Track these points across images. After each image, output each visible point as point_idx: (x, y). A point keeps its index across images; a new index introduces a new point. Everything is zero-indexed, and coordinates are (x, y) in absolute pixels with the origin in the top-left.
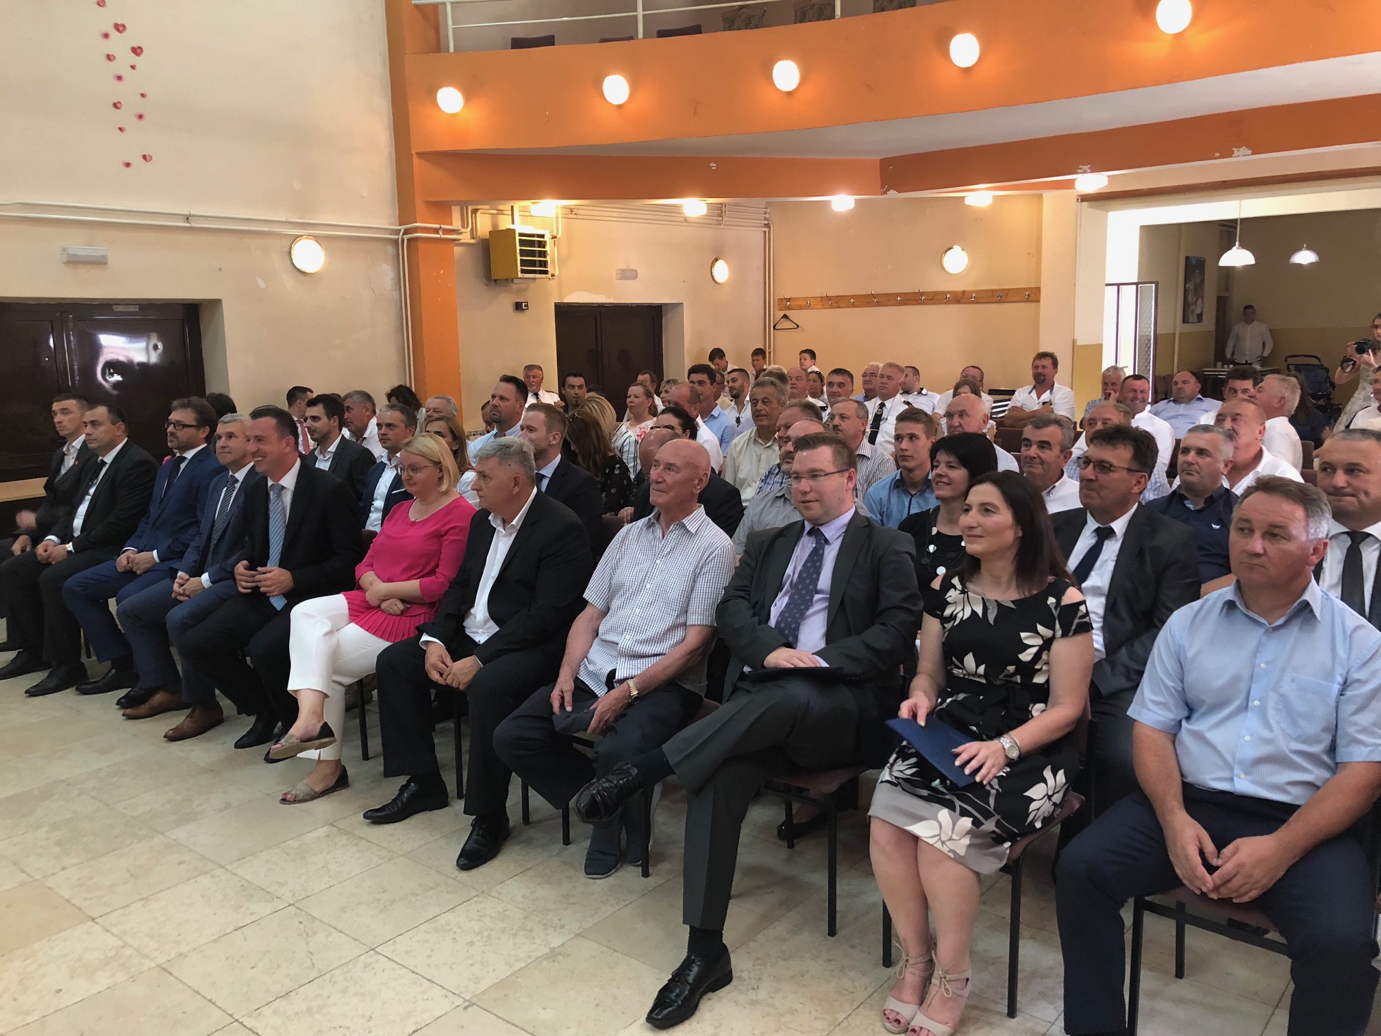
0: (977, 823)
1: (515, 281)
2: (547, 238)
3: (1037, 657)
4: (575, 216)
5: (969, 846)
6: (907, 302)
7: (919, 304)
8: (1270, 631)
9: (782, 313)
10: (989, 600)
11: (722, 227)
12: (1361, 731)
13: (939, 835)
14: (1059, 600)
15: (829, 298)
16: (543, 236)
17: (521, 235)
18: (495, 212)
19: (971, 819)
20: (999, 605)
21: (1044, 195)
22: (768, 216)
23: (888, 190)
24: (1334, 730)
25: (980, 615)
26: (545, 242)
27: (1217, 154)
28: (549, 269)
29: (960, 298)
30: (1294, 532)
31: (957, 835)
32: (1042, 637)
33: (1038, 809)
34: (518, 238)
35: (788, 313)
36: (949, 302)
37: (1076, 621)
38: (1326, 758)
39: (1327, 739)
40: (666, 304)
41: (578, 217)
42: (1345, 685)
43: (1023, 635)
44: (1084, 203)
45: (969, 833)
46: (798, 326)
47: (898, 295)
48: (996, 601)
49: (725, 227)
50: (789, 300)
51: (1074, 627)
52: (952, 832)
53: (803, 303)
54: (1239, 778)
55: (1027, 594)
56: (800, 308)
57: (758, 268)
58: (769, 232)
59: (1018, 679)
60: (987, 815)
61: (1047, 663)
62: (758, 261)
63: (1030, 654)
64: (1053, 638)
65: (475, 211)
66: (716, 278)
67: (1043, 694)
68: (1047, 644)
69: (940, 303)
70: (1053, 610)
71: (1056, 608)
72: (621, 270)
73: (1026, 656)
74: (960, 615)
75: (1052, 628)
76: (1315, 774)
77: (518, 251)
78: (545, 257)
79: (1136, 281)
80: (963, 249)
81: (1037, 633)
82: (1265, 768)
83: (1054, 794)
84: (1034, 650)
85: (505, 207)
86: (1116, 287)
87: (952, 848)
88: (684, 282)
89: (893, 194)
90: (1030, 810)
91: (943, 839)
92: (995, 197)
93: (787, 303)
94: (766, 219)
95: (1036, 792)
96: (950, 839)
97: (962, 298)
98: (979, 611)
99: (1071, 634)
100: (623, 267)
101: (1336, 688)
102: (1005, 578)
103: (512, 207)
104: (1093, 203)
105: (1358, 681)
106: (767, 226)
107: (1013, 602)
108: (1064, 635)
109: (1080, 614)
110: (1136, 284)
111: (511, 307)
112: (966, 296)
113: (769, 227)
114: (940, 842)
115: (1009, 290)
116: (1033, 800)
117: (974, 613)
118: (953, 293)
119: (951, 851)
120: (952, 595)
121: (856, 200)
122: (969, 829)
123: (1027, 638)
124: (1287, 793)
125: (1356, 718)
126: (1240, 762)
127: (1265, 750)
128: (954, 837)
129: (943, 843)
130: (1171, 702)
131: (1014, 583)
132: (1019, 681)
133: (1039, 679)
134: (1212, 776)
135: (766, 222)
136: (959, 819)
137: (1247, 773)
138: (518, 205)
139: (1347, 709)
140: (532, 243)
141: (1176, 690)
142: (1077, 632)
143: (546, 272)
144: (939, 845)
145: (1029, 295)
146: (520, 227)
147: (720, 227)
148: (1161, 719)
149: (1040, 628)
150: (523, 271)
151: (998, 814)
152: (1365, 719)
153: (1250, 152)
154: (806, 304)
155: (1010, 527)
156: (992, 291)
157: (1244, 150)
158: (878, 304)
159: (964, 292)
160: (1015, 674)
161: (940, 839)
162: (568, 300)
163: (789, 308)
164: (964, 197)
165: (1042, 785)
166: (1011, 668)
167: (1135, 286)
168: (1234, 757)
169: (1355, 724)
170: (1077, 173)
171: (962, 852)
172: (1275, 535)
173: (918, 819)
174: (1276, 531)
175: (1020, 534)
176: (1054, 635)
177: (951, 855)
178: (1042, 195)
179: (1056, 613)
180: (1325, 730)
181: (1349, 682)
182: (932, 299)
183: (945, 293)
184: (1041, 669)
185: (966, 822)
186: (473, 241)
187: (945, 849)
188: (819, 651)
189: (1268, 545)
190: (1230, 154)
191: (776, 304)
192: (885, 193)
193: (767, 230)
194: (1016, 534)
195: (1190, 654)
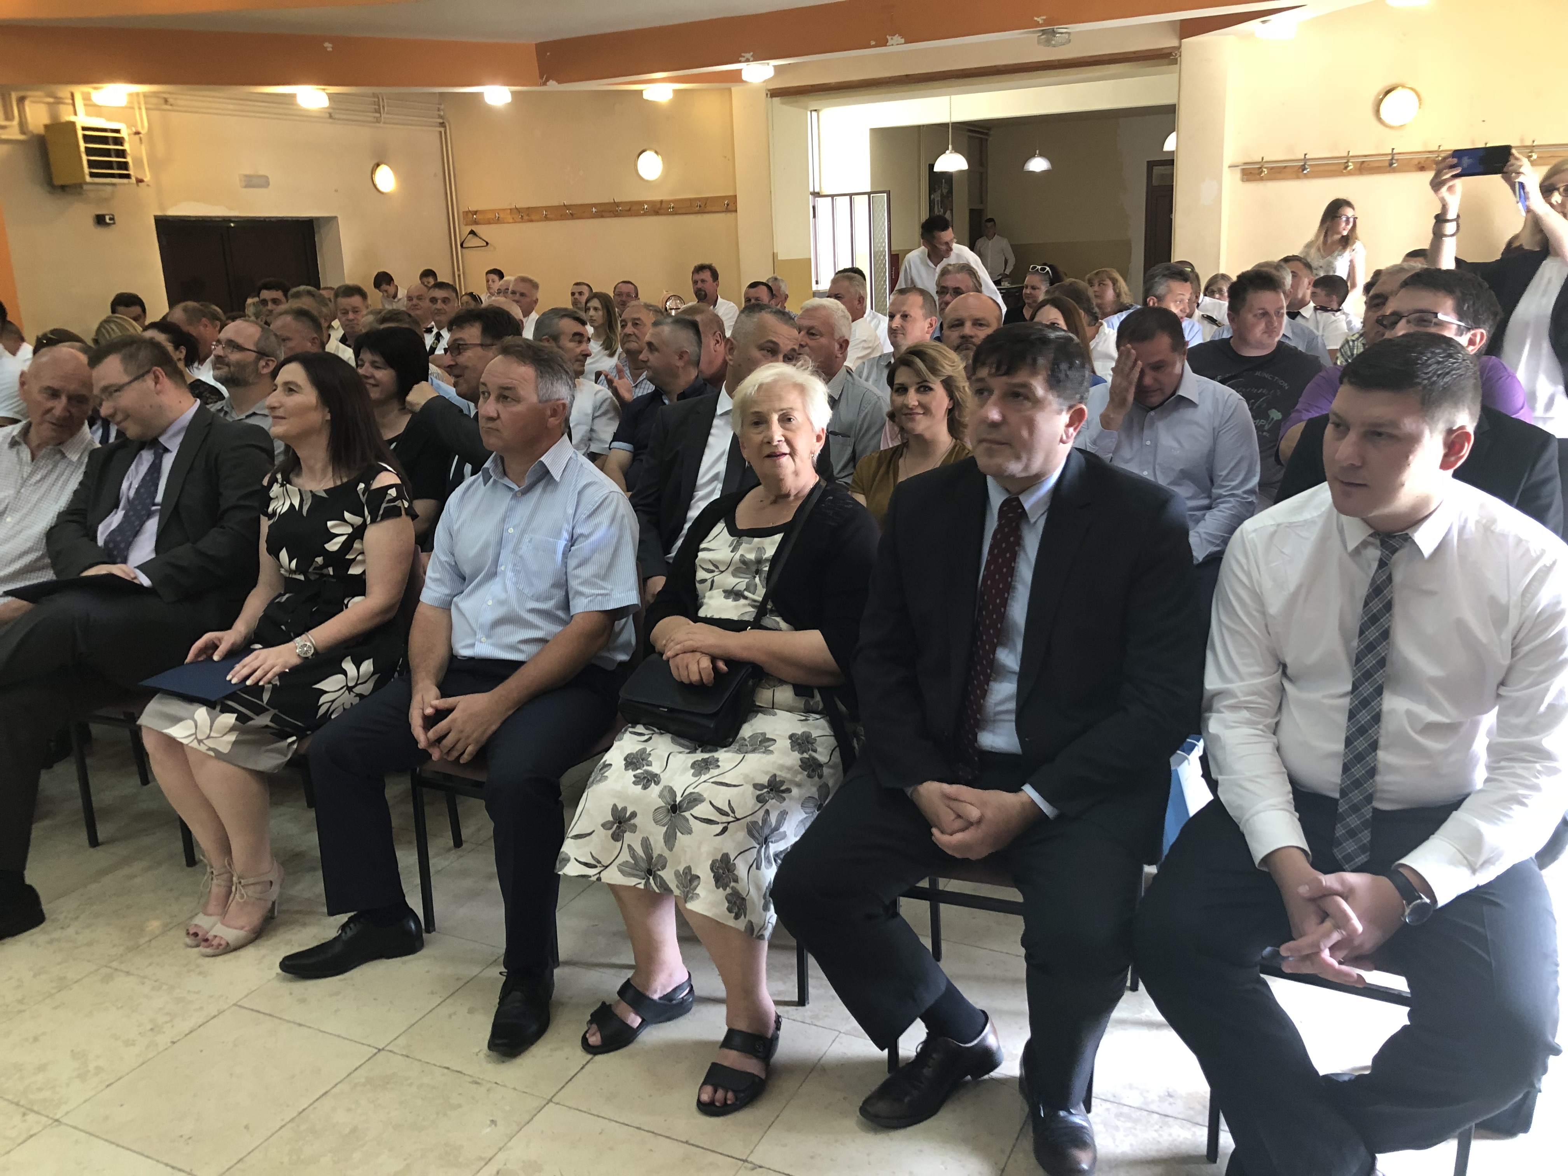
0: (242, 719)
1: (85, 187)
2: (124, 134)
3: (347, 546)
4: (169, 107)
5: (235, 743)
6: (604, 214)
7: (616, 216)
8: (519, 494)
9: (469, 229)
10: (306, 491)
11: (381, 125)
12: (582, 584)
13: (195, 734)
14: (368, 485)
15: (518, 210)
16: (118, 131)
17: (84, 129)
18: (51, 100)
19: (235, 715)
20: (314, 495)
21: (733, 89)
22: (442, 113)
23: (547, 80)
24: (562, 584)
25: (297, 508)
26: (123, 138)
27: (873, 43)
28: (131, 172)
29: (658, 209)
30: (522, 393)
31: (217, 732)
32: (352, 526)
33: (333, 701)
34: (80, 133)
35: (475, 228)
36: (646, 214)
37: (384, 505)
38: (560, 614)
39: (559, 594)
40: (318, 219)
41: (175, 108)
42: (573, 541)
43: (330, 524)
44: (774, 99)
45: (232, 729)
46: (487, 243)
47: (594, 205)
48: (311, 491)
49: (385, 126)
50: (475, 213)
51: (381, 512)
52: (211, 730)
53: (491, 216)
54: (481, 642)
55: (339, 483)
56: (489, 222)
57: (435, 175)
58: (445, 133)
59: (331, 571)
60: (259, 710)
61: (362, 553)
62: (435, 167)
63: (337, 543)
64: (364, 526)
65: (21, 100)
66: (379, 186)
67: (359, 586)
68: (358, 533)
69: (637, 215)
70: (361, 496)
71: (364, 494)
72: (246, 176)
73: (333, 546)
74: (278, 511)
75: (363, 516)
76: (545, 629)
77: (82, 149)
78: (125, 158)
79: (869, 190)
80: (656, 152)
81: (345, 521)
82: (502, 630)
83: (356, 685)
84: (342, 539)
85: (64, 91)
86: (848, 197)
87: (212, 746)
88: (336, 191)
89: (552, 85)
90: (321, 702)
91: (200, 737)
92: (676, 92)
93: (473, 217)
94: (440, 117)
95: (331, 685)
96: (208, 737)
97: (660, 209)
98: (297, 505)
99: (379, 519)
100: (247, 172)
101: (562, 544)
102: (319, 466)
103: (72, 95)
104: (786, 99)
105: (581, 535)
106: (442, 125)
107: (326, 491)
108: (373, 521)
109: (388, 498)
110: (869, 194)
111: (90, 221)
112: (664, 205)
113: (445, 127)
114: (195, 741)
115: (707, 198)
116: (326, 692)
117: (292, 505)
118: (651, 203)
119: (210, 749)
120: (276, 490)
121: (514, 93)
122: (231, 725)
123: (334, 526)
124: (520, 651)
125: (578, 572)
126: (481, 627)
127: (500, 612)
128: (213, 734)
129: (200, 742)
130: (447, 578)
131: (330, 469)
132: (331, 573)
133: (355, 571)
134: (463, 644)
135: (441, 121)
136: (218, 716)
137: (488, 636)
138: (79, 91)
139: (572, 563)
140: (104, 140)
141: (450, 565)
142: (385, 516)
143: (128, 176)
144: (195, 744)
145: (728, 205)
146: (82, 119)
147: (377, 125)
148: (437, 595)
149: (347, 515)
150: (92, 175)
151: (274, 708)
152: (586, 572)
153: (903, 41)
154: (496, 219)
155: (316, 408)
156: (691, 200)
157: (897, 39)
158: (572, 217)
159: (662, 202)
160: (325, 565)
161: (196, 738)
162: (174, 211)
163: (476, 223)
164: (641, 91)
165: (341, 677)
166: (319, 560)
167: (866, 196)
168: (477, 621)
169: (577, 577)
170: (740, 62)
171: (225, 749)
172: (506, 397)
173: (176, 720)
174: (506, 393)
175: (328, 417)
176: (365, 521)
177: (212, 753)
178: (730, 90)
179: (363, 499)
180: (555, 585)
181: (575, 537)
182: (630, 210)
183: (642, 203)
184: (354, 559)
185: (229, 719)
186: (22, 137)
187: (203, 748)
188: (142, 565)
189: (500, 407)
190: (884, 43)
191: (462, 219)
192: (544, 84)
193: (442, 130)
194: (323, 417)
195: (456, 527)
